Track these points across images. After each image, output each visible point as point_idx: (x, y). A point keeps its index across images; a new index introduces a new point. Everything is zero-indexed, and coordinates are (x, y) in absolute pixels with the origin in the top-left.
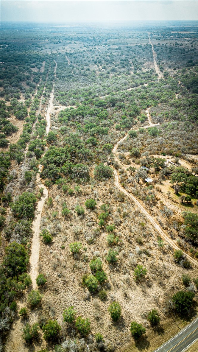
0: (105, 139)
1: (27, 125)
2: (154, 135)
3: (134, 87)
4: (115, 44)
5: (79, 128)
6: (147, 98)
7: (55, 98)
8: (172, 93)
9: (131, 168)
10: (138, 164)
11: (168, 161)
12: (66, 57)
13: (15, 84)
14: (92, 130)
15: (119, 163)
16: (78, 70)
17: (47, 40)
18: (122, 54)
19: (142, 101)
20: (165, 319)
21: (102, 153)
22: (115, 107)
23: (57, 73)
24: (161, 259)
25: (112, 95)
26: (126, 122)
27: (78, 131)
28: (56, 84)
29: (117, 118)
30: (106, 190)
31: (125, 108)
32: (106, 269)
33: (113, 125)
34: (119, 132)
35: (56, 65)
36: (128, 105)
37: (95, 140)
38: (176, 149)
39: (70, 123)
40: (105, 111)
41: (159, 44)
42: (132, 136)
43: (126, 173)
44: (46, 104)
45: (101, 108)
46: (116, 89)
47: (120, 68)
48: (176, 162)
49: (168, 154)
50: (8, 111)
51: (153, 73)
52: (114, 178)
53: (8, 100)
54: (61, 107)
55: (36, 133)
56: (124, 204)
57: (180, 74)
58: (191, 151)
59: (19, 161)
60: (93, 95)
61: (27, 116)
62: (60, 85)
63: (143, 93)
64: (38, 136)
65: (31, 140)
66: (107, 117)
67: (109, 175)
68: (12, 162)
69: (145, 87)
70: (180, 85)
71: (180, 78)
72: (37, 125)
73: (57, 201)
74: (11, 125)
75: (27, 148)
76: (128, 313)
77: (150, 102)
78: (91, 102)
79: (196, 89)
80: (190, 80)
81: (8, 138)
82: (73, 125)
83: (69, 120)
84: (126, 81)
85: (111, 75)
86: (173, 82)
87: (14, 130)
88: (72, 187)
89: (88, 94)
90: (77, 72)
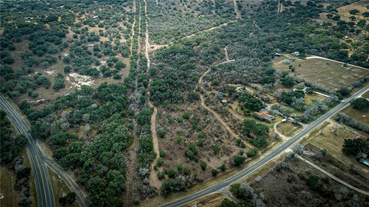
0: (193, 72)
1: (133, 62)
2: (230, 69)
3: (215, 26)
5: (173, 64)
6: (226, 37)
7: (149, 37)
9: (212, 93)
10: (218, 90)
11: (238, 88)
13: (114, 25)
14: (183, 65)
15: (204, 90)
19: (222, 41)
20: (229, 169)
21: (192, 83)
22: (200, 46)
23: (148, 13)
24: (229, 144)
25: (197, 34)
26: (209, 58)
27: (172, 66)
28: (148, 24)
29: (202, 55)
30: (195, 107)
31: (207, 46)
32: (197, 148)
33: (199, 61)
34: (204, 66)
35: (146, 4)
36: (210, 44)
37: (186, 73)
38: (245, 80)
39: (166, 60)
40: (191, 49)
42: (213, 70)
43: (209, 96)
44: (143, 44)
45: (188, 47)
46: (200, 28)
47: (203, 7)
48: (244, 89)
49: (238, 83)
50: (114, 50)
51: (232, 12)
52: (200, 100)
53: (112, 40)
54: (156, 46)
55: (141, 68)
56: (207, 116)
57: (256, 13)
58: (255, 81)
59: (133, 89)
60: (181, 35)
61: (130, 54)
62: (152, 26)
63: (223, 33)
64: (143, 71)
65: (139, 74)
66: (193, 54)
67: (197, 98)
68: (128, 90)
69: (224, 27)
70: (255, 24)
71: (256, 17)
72: (140, 62)
73: (164, 115)
74: (121, 62)
75: (136, 80)
76: (210, 168)
77: (228, 40)
78: (180, 41)
79: (267, 28)
80: (263, 19)
81: (120, 73)
82: (168, 61)
83: (164, 57)
84: (209, 21)
85: (196, 14)
86: (249, 22)
87: (123, 66)
88: (173, 106)
89: (177, 34)
90: (166, 12)
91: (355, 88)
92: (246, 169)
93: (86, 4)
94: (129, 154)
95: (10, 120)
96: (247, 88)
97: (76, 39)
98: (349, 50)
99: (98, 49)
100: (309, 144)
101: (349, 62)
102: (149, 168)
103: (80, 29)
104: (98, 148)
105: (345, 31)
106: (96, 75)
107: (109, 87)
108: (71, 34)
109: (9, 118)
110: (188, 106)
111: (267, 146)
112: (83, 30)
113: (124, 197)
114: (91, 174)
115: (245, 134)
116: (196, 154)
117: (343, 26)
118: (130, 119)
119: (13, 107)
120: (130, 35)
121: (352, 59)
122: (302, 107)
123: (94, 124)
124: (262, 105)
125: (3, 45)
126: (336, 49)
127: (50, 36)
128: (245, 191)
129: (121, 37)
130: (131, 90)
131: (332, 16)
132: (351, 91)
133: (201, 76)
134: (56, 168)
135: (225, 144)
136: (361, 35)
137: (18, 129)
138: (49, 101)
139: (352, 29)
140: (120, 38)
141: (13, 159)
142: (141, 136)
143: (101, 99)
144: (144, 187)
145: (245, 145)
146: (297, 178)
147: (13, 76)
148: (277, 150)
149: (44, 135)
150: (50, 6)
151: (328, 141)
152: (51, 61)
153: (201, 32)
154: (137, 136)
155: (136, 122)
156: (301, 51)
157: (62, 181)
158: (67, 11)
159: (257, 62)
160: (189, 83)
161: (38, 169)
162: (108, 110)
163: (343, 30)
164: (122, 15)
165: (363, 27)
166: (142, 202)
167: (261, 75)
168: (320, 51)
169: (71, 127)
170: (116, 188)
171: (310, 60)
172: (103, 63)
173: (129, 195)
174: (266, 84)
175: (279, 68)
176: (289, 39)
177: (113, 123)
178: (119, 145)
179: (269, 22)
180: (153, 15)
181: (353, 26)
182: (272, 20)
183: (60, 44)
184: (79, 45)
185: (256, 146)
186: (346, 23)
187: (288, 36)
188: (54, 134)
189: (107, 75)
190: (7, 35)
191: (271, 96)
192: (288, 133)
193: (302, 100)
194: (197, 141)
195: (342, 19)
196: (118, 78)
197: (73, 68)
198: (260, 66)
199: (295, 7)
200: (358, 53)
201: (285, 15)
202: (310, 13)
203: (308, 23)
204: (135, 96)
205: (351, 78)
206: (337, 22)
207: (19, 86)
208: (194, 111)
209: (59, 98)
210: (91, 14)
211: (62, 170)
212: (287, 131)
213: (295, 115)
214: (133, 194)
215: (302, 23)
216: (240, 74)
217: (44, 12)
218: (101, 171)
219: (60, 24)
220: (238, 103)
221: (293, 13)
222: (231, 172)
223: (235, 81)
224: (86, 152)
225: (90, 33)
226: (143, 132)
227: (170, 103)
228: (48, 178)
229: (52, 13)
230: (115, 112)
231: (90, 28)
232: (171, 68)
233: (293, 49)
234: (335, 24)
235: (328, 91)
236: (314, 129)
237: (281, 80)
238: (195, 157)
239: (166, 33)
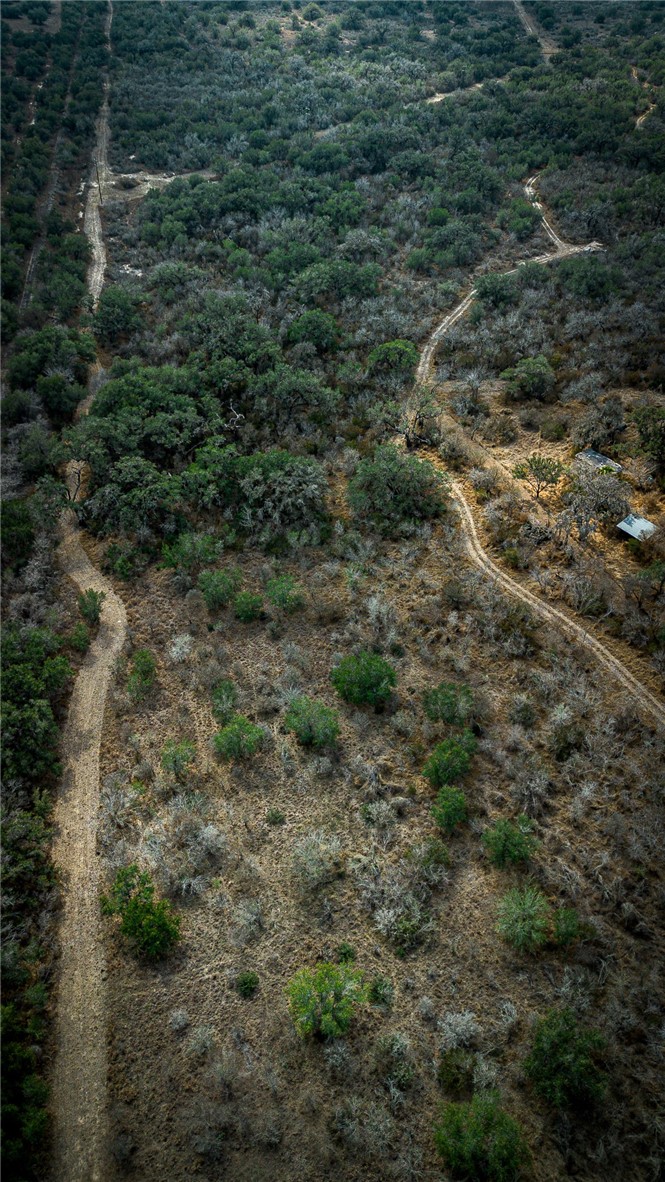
3: (450, 88)
6: (520, 133)
14: (305, 275)
19: (501, 147)
22: (389, 174)
26: (455, 235)
27: (241, 281)
29: (408, 218)
31: (432, 174)
33: (395, 252)
36: (443, 163)
37: (327, 320)
40: (347, 189)
55: (43, 299)
60: (284, 121)
64: (54, 315)
66: (361, 215)
78: (280, 154)
82: (214, 256)
83: (189, 233)
133: (424, 338)
232: (230, 294)
239: (203, 118)
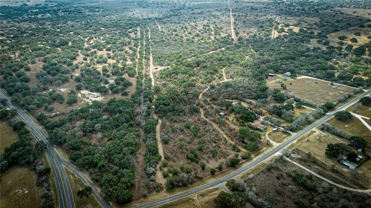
0: (194, 90)
1: (139, 81)
2: (227, 87)
3: (214, 50)
4: (198, 8)
5: (176, 83)
7: (153, 60)
8: (243, 55)
9: (211, 107)
10: (216, 105)
11: (234, 103)
12: (156, 22)
13: (121, 49)
14: (184, 84)
15: (204, 105)
16: (168, 35)
17: (136, 3)
18: (205, 19)
19: (220, 63)
20: (226, 169)
21: (192, 98)
22: (200, 67)
23: (151, 39)
24: (226, 149)
25: (197, 57)
26: (208, 78)
28: (152, 48)
29: (201, 75)
30: (196, 119)
31: (207, 68)
32: (197, 152)
33: (199, 80)
34: (203, 85)
35: (149, 31)
36: (209, 66)
37: (187, 90)
38: (241, 96)
39: (169, 79)
40: (192, 70)
41: (236, 8)
42: (212, 88)
43: (208, 109)
44: (148, 65)
45: (189, 68)
46: (200, 52)
47: (202, 33)
48: (240, 104)
49: (235, 99)
50: (121, 70)
51: (230, 37)
52: (200, 113)
53: (119, 62)
54: (160, 67)
55: (146, 86)
56: (207, 126)
57: (252, 38)
58: (250, 97)
59: (140, 104)
60: (182, 57)
61: (136, 74)
62: (156, 50)
63: (221, 56)
64: (148, 89)
65: (144, 91)
66: (194, 74)
67: (197, 111)
68: (134, 104)
69: (222, 51)
70: (250, 49)
71: (251, 43)
72: (145, 81)
73: (167, 125)
74: (128, 81)
75: (142, 96)
76: (209, 168)
77: (225, 63)
78: (182, 64)
79: (262, 52)
80: (259, 44)
81: (127, 90)
82: (171, 80)
83: (167, 77)
84: (208, 45)
85: (196, 39)
86: (245, 46)
87: (130, 84)
88: (175, 118)
89: (179, 57)
90: (168, 38)
91: (340, 103)
92: (241, 168)
93: (94, 31)
94: (137, 158)
95: (29, 129)
96: (242, 103)
97: (86, 61)
98: (336, 71)
99: (106, 70)
100: (297, 149)
101: (336, 81)
102: (155, 168)
103: (89, 52)
104: (110, 151)
105: (334, 54)
106: (105, 92)
107: (117, 102)
108: (81, 57)
109: (28, 128)
110: (189, 118)
111: (259, 150)
112: (92, 53)
113: (133, 191)
114: (104, 173)
115: (240, 140)
116: (196, 157)
117: (332, 50)
118: (137, 129)
119: (31, 119)
120: (135, 58)
121: (338, 78)
122: (291, 118)
123: (105, 132)
124: (255, 116)
125: (19, 66)
126: (324, 70)
127: (62, 58)
128: (239, 186)
129: (128, 59)
130: (137, 104)
131: (322, 41)
132: (335, 106)
133: (201, 93)
134: (72, 169)
135: (222, 149)
136: (348, 58)
137: (37, 137)
138: (63, 114)
139: (340, 53)
140: (126, 61)
141: (34, 162)
142: (147, 142)
143: (110, 112)
144: (151, 183)
145: (240, 149)
146: (285, 176)
147: (29, 93)
148: (268, 154)
149: (61, 141)
150: (61, 32)
151: (313, 146)
152: (64, 80)
153: (201, 55)
154: (143, 143)
155: (142, 131)
156: (292, 72)
157: (79, 179)
158: (76, 37)
159: (252, 81)
160: (190, 99)
161: (56, 169)
162: (118, 121)
163: (331, 53)
164: (128, 40)
165: (350, 51)
166: (149, 196)
167: (255, 92)
168: (309, 72)
169: (84, 135)
170: (126, 183)
171: (300, 80)
172: (112, 81)
173: (138, 190)
174: (259, 99)
175: (272, 86)
176: (282, 62)
177: (122, 131)
178: (128, 149)
179: (264, 47)
180: (157, 40)
181: (342, 50)
182: (266, 45)
183: (71, 65)
184: (89, 66)
185: (249, 150)
186: (334, 48)
187: (281, 59)
188: (69, 140)
189: (115, 92)
190: (22, 57)
191: (264, 109)
192: (279, 140)
193: (291, 112)
194: (197, 146)
195: (331, 44)
196: (125, 94)
197: (84, 86)
198: (254, 84)
199: (288, 34)
200: (344, 73)
201: (278, 41)
202: (301, 39)
203: (299, 48)
204: (141, 109)
205: (336, 94)
206: (326, 46)
207: (36, 101)
208: (195, 122)
209: (72, 111)
210: (99, 39)
211: (77, 170)
212: (278, 138)
213: (285, 125)
214: (142, 189)
215: (294, 48)
216: (236, 91)
217: (55, 37)
218: (113, 170)
219: (71, 48)
220: (235, 116)
221: (286, 39)
222: (227, 171)
223: (231, 97)
224: (99, 155)
225: (98, 56)
226: (149, 139)
227: (173, 115)
228: (66, 176)
229: (63, 38)
230: (124, 122)
231: (98, 51)
232: (173, 86)
233: (285, 70)
234: (324, 48)
235: (315, 105)
236: (301, 137)
237: (273, 96)
238: (195, 159)
239: (169, 56)
